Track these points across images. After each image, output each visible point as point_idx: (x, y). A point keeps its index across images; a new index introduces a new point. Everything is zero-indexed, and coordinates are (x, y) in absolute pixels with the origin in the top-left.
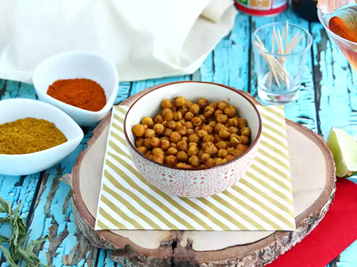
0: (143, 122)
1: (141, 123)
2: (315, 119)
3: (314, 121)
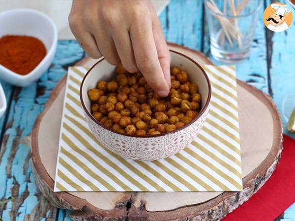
2: (266, 77)
3: (265, 79)
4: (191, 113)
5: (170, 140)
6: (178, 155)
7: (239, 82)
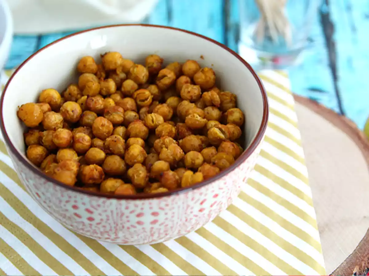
0: (41, 99)
1: (38, 101)
4: (228, 146)
5: (191, 203)
6: (201, 232)
7: (297, 98)
